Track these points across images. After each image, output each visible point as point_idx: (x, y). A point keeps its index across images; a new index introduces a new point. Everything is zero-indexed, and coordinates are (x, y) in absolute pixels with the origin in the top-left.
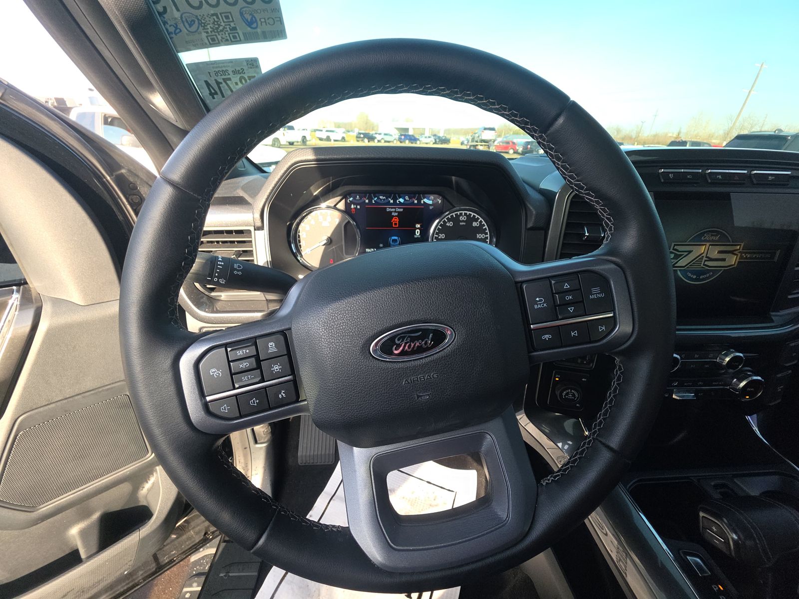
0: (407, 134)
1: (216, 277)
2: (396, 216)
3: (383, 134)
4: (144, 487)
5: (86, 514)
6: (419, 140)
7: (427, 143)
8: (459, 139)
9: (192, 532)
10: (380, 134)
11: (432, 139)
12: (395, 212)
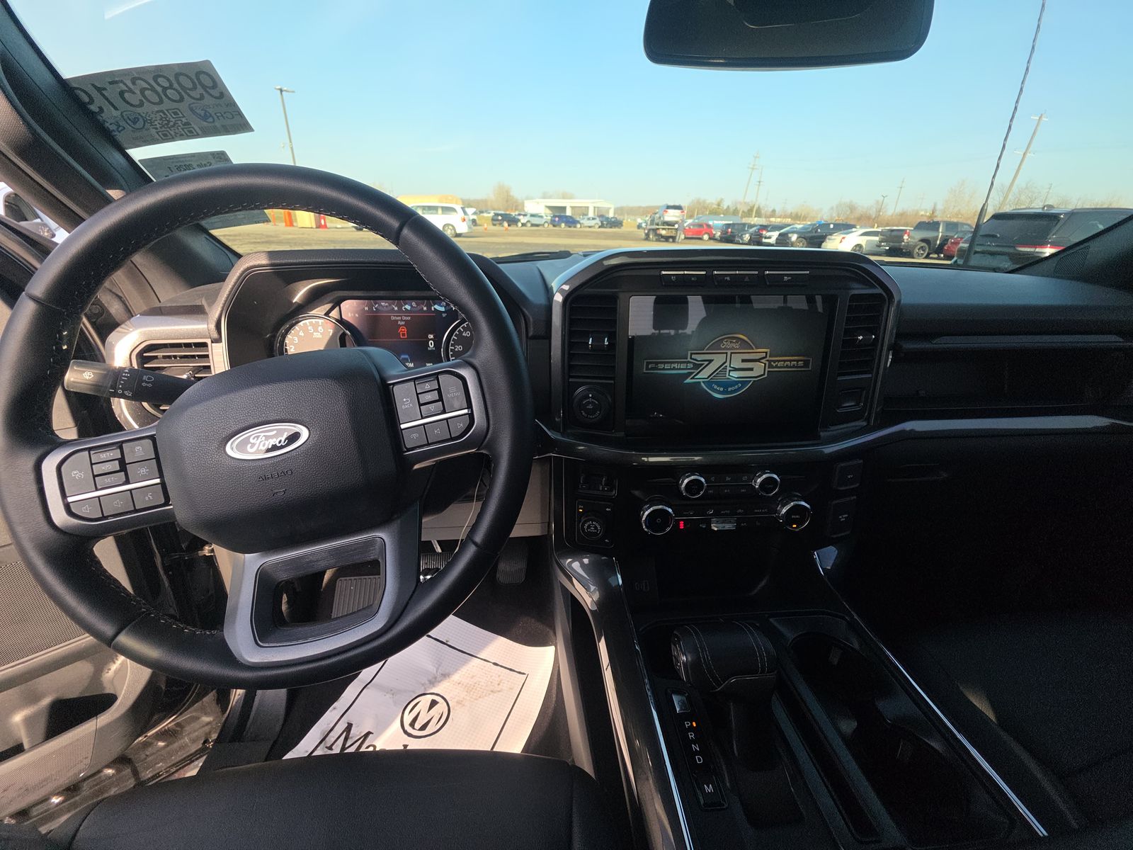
0: (562, 214)
1: (120, 389)
2: (402, 325)
3: (529, 216)
4: (110, 669)
5: (33, 698)
6: (580, 223)
7: (590, 227)
8: (635, 220)
9: (187, 740)
10: (525, 215)
11: (598, 221)
12: (402, 320)
